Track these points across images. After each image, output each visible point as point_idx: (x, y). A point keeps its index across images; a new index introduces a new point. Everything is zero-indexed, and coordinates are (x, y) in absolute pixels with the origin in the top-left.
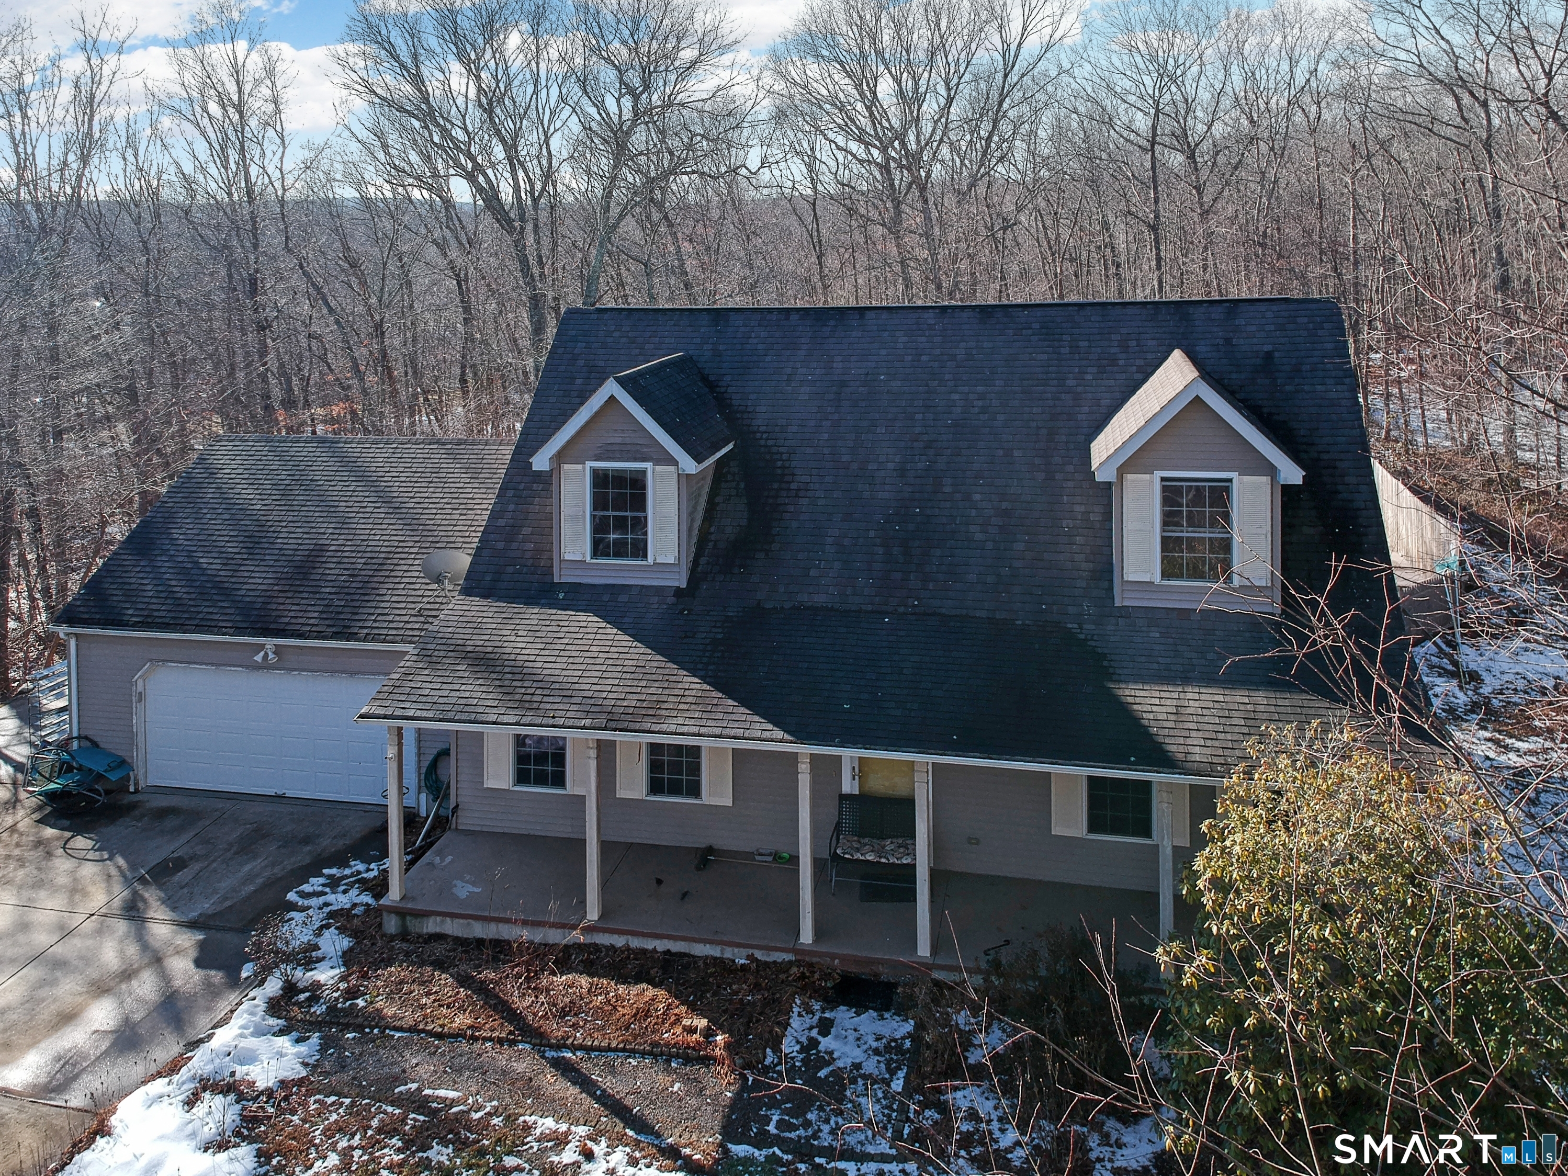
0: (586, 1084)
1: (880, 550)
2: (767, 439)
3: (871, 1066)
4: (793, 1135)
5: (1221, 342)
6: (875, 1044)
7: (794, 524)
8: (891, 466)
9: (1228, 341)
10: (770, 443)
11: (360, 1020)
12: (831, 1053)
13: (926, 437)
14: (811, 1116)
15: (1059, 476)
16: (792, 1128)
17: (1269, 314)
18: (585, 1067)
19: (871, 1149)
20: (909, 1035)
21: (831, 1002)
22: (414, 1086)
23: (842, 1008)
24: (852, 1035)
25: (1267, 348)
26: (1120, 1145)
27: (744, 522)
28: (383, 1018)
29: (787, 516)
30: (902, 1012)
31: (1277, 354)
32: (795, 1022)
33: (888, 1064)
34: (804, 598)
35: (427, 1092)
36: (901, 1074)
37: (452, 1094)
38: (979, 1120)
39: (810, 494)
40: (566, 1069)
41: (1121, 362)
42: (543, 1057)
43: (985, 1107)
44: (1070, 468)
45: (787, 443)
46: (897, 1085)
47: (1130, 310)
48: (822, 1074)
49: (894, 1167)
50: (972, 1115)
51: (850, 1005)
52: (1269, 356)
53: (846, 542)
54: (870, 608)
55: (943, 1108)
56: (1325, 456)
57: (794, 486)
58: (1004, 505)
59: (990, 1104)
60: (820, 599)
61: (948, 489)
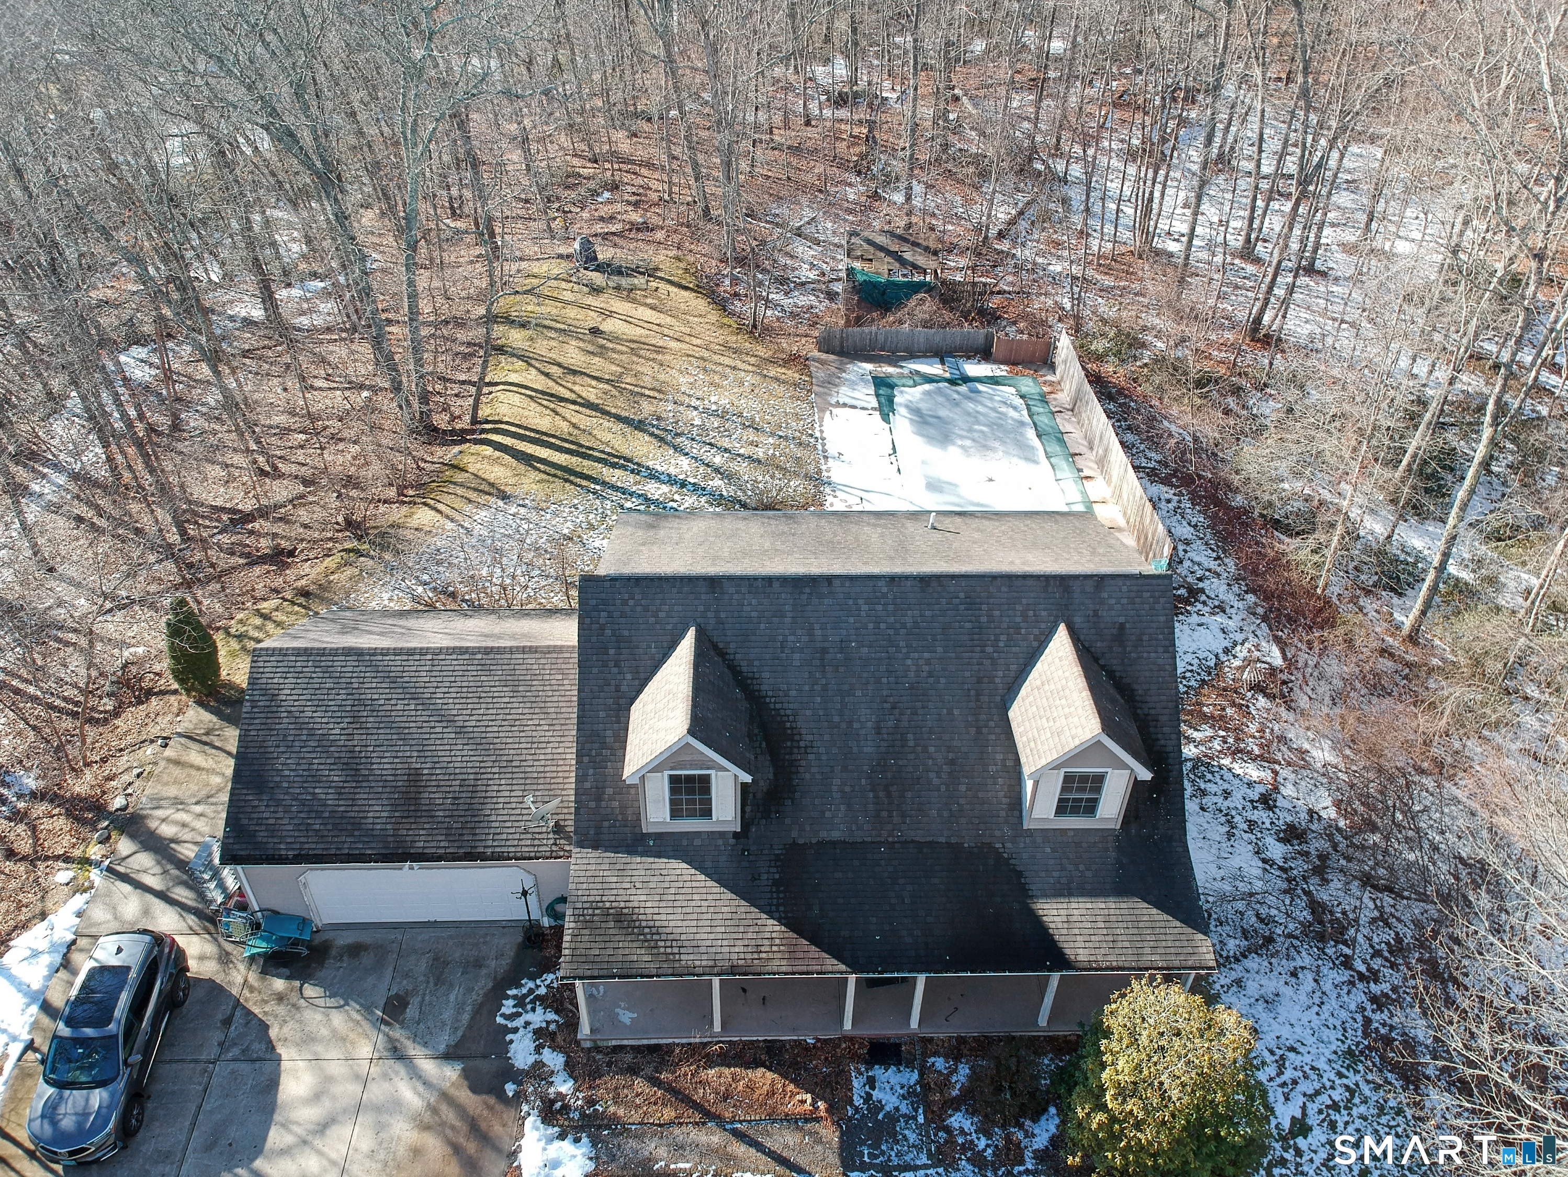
0: (759, 1147)
1: (871, 795)
2: (775, 703)
3: (904, 1108)
4: (878, 1161)
5: (1091, 613)
6: (902, 1092)
7: (808, 776)
8: (869, 724)
9: (1096, 612)
10: (777, 706)
11: (606, 1121)
12: (880, 1102)
13: (891, 699)
14: (884, 1147)
15: (985, 730)
16: (876, 1157)
17: (1125, 588)
18: (751, 1132)
19: (918, 1163)
20: (918, 1082)
21: (870, 1064)
22: (663, 1163)
23: (877, 1067)
24: (888, 1087)
25: (1122, 619)
26: (1034, 1135)
27: (771, 776)
28: (619, 1118)
29: (801, 770)
30: (910, 1065)
31: (1128, 625)
32: (855, 1083)
33: (912, 1103)
34: (823, 835)
35: (672, 1166)
36: (921, 1111)
37: (687, 1166)
38: (966, 1134)
39: (815, 750)
40: (740, 1136)
41: (1023, 631)
42: (725, 1130)
43: (967, 1125)
44: (992, 724)
45: (791, 706)
46: (921, 1119)
47: (1030, 582)
48: (880, 1117)
49: (931, 1171)
50: (962, 1132)
51: (881, 1064)
52: (1122, 626)
53: (847, 789)
54: (869, 839)
55: (948, 1130)
56: (1153, 712)
57: (802, 744)
58: (951, 756)
59: (969, 1122)
60: (836, 835)
61: (911, 744)
